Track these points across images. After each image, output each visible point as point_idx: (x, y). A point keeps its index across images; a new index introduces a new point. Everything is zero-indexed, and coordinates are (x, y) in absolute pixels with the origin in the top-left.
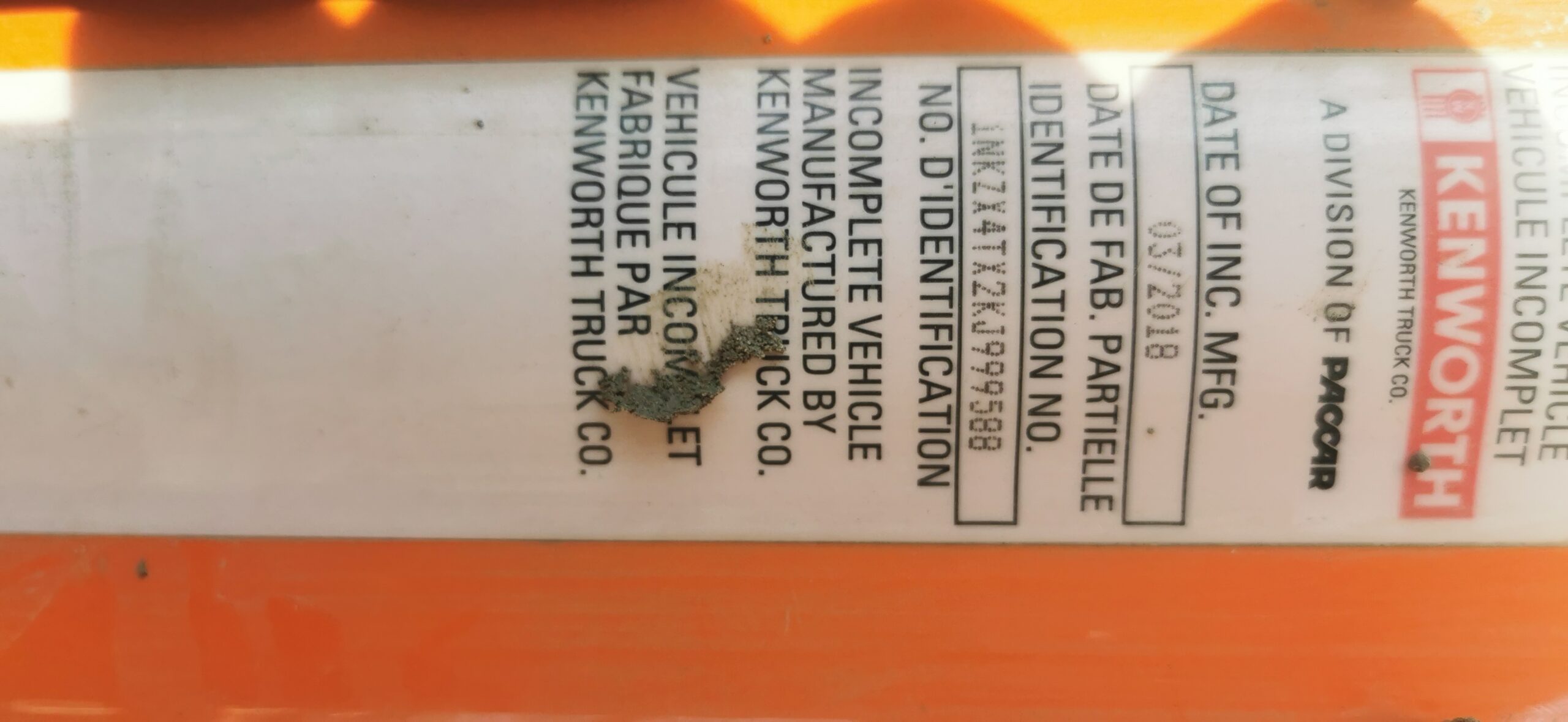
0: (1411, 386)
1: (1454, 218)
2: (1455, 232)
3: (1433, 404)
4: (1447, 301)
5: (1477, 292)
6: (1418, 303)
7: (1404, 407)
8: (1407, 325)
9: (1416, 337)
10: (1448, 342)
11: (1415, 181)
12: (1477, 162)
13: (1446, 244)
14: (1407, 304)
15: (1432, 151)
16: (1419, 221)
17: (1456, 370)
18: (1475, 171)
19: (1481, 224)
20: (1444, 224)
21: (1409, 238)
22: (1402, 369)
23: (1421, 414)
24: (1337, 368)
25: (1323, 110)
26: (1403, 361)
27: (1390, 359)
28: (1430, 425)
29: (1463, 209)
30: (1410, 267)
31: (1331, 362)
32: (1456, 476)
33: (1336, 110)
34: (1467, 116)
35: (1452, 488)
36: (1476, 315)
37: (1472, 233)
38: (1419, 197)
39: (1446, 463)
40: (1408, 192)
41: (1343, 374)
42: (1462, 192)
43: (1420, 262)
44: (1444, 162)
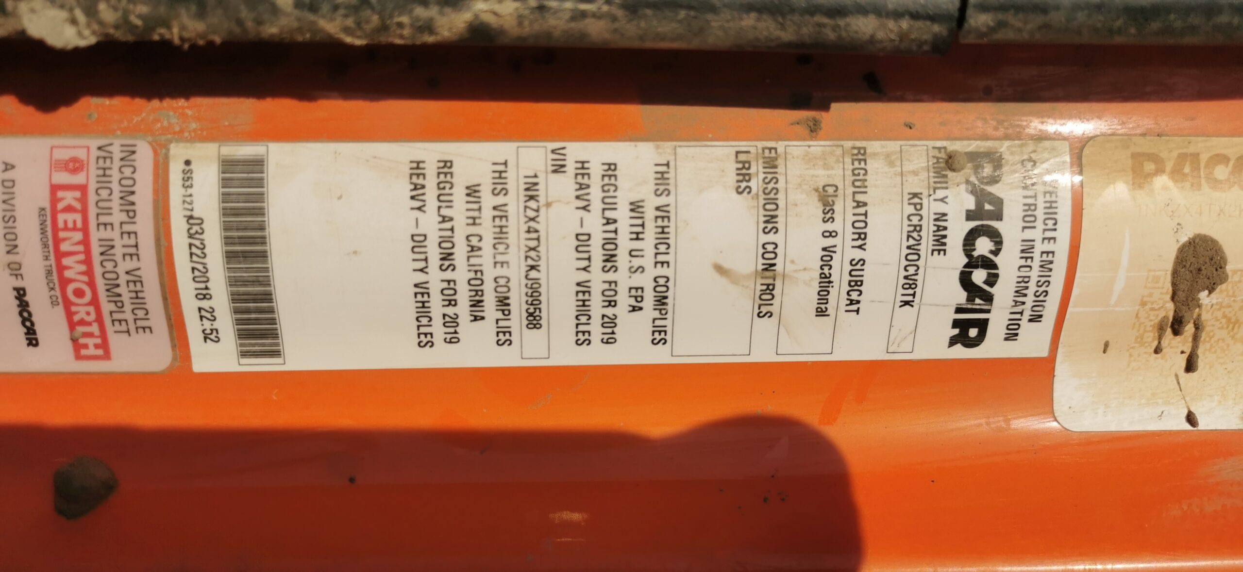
0: (60, 300)
1: (66, 222)
2: (66, 228)
3: (74, 309)
4: (66, 261)
5: (82, 257)
6: (52, 261)
7: (60, 310)
8: (49, 273)
9: (55, 277)
10: (71, 281)
11: (47, 205)
12: (78, 194)
13: (62, 235)
14: (48, 263)
15: (55, 189)
16: (49, 222)
17: (79, 293)
18: (76, 199)
19: (79, 224)
20: (61, 225)
21: (43, 232)
22: (53, 293)
23: (69, 315)
24: (21, 294)
25: (3, 167)
26: (52, 289)
27: (46, 289)
28: (76, 318)
29: (70, 217)
30: (45, 246)
31: (17, 290)
32: (98, 341)
33: (9, 167)
34: (75, 171)
35: (97, 346)
36: (83, 268)
37: (75, 229)
38: (48, 212)
39: (90, 335)
40: (43, 209)
41: (25, 294)
42: (69, 209)
43: (50, 243)
44: (60, 194)
